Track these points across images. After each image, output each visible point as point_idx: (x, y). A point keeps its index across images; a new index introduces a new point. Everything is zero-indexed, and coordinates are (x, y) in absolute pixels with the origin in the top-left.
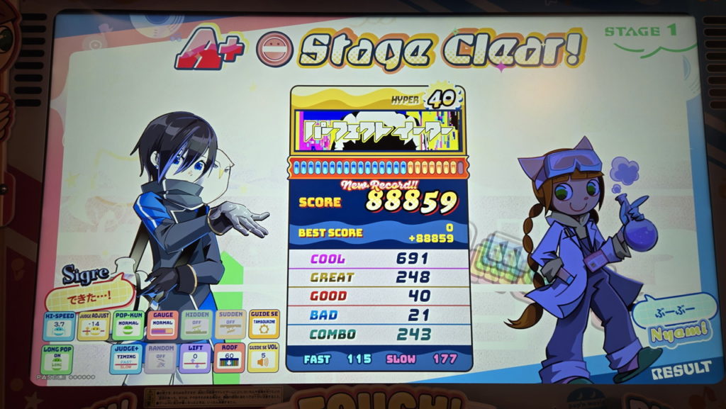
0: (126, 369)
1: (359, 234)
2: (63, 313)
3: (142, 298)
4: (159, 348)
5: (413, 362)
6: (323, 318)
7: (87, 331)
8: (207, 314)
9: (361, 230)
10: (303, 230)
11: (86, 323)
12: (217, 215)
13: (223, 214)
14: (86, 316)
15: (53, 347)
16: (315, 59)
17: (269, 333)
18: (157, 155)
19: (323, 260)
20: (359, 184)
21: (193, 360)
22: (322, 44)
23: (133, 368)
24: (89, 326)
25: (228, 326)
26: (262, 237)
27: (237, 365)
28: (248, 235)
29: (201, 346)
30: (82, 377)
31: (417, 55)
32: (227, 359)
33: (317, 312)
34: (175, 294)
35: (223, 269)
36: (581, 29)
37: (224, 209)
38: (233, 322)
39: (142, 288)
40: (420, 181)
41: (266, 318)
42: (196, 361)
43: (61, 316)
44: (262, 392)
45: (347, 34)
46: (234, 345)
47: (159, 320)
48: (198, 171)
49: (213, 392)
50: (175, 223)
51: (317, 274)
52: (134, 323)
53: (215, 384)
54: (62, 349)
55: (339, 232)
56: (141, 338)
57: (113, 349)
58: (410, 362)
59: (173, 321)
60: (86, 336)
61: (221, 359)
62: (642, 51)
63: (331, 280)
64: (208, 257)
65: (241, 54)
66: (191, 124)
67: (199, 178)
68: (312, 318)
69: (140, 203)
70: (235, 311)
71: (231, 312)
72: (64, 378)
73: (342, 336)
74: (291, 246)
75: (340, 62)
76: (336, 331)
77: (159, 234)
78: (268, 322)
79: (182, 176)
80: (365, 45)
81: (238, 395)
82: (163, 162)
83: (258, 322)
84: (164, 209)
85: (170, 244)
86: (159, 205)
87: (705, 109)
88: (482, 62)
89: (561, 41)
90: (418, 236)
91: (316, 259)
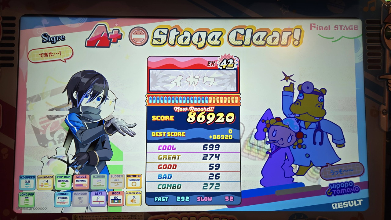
0: (62, 204)
1: (183, 135)
2: (29, 176)
3: (70, 168)
4: (80, 194)
5: (211, 200)
6: (164, 178)
7: (42, 185)
8: (104, 176)
9: (184, 133)
10: (154, 133)
11: (41, 181)
12: (109, 125)
13: (112, 124)
14: (41, 178)
15: (25, 193)
16: (160, 42)
17: (137, 186)
18: (76, 93)
19: (164, 148)
20: (183, 108)
21: (97, 200)
22: (164, 34)
23: (66, 204)
24: (43, 182)
25: (115, 183)
26: (133, 137)
27: (120, 202)
28: (125, 135)
29: (101, 193)
30: (40, 209)
31: (214, 40)
32: (115, 199)
33: (161, 175)
34: (87, 166)
35: (112, 153)
36: (301, 26)
37: (112, 121)
38: (118, 180)
39: (70, 163)
40: (216, 107)
41: (135, 178)
42: (99, 200)
43: (28, 177)
44: (133, 216)
45: (177, 28)
46: (118, 192)
47: (80, 179)
48: (98, 101)
49: (108, 216)
50: (87, 129)
51: (161, 156)
52: (66, 181)
53: (109, 212)
54: (29, 194)
55: (173, 134)
56: (70, 189)
57: (56, 195)
58: (209, 200)
59: (86, 180)
60: (41, 187)
61: (112, 199)
62: (333, 38)
63: (169, 159)
64: (104, 147)
65: (121, 39)
66: (94, 77)
67: (99, 105)
68: (159, 178)
69: (68, 118)
70: (119, 175)
71: (117, 175)
72: (31, 209)
73: (174, 187)
74: (148, 141)
75: (173, 44)
76: (171, 185)
77: (78, 135)
78: (136, 180)
79: (90, 104)
80: (187, 34)
81: (120, 217)
82: (80, 97)
83: (131, 180)
84: (81, 122)
85: (84, 141)
86: (78, 120)
87: (365, 70)
88: (249, 44)
89: (290, 33)
90: (214, 136)
91: (161, 148)
